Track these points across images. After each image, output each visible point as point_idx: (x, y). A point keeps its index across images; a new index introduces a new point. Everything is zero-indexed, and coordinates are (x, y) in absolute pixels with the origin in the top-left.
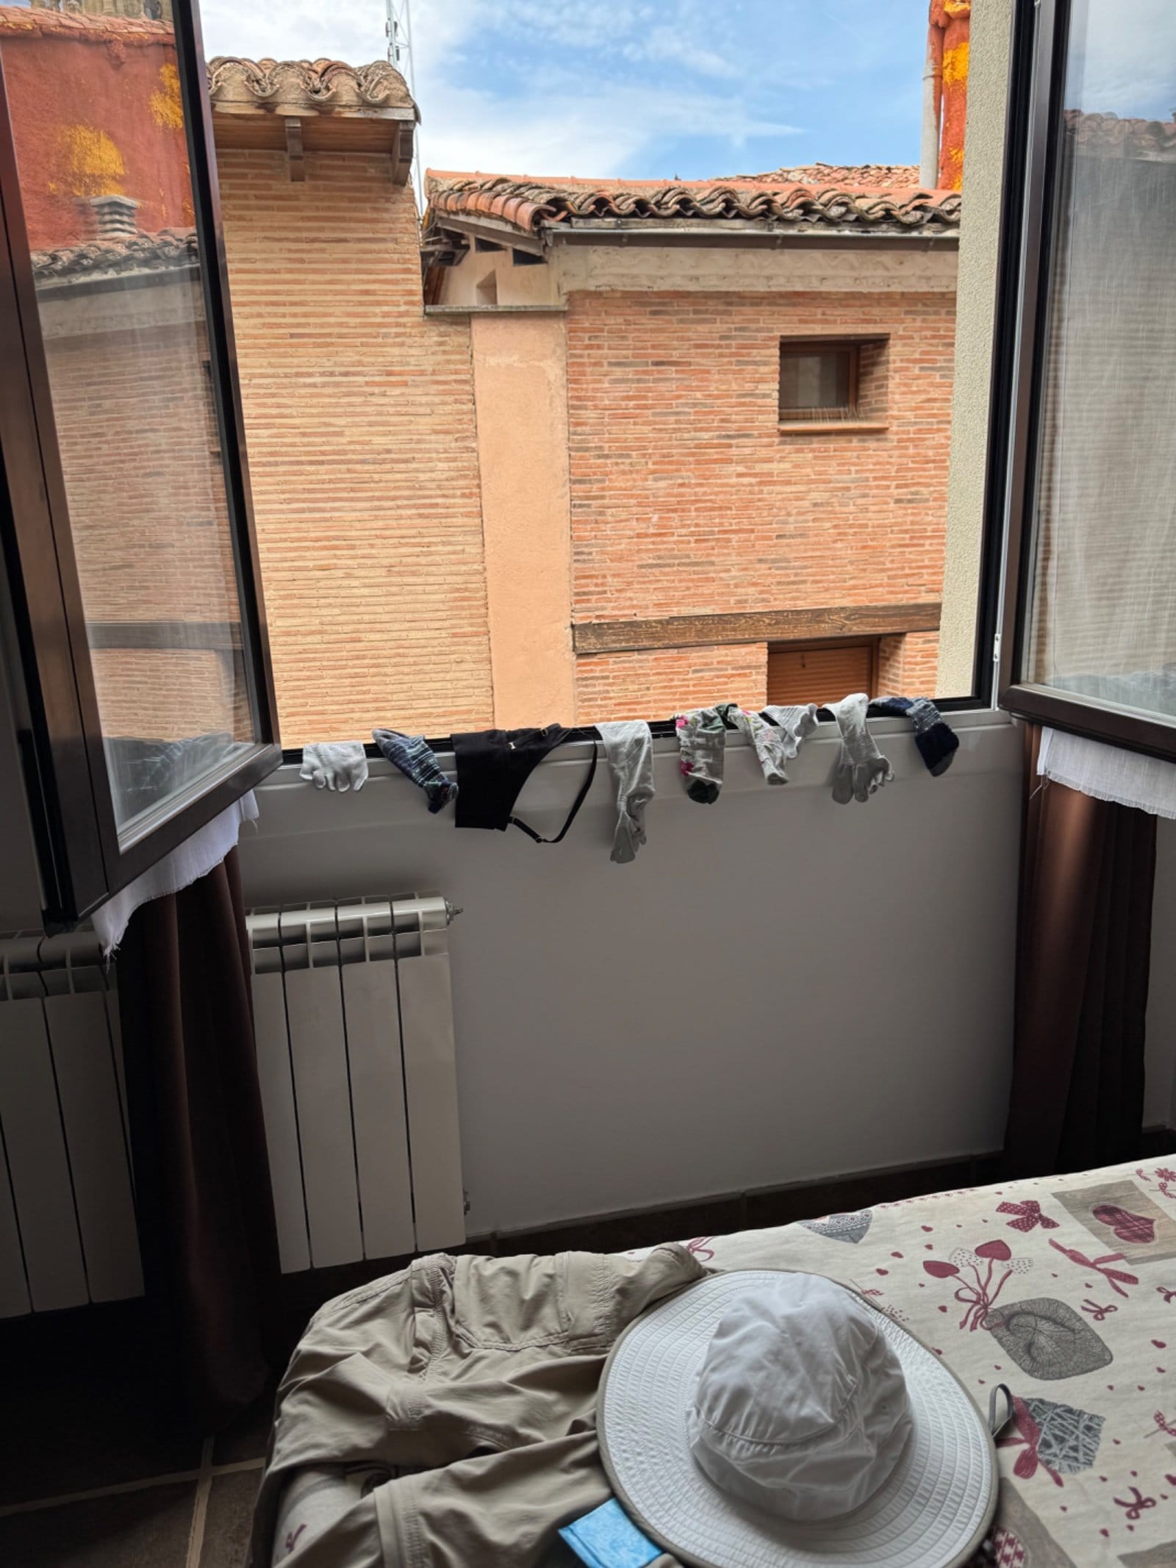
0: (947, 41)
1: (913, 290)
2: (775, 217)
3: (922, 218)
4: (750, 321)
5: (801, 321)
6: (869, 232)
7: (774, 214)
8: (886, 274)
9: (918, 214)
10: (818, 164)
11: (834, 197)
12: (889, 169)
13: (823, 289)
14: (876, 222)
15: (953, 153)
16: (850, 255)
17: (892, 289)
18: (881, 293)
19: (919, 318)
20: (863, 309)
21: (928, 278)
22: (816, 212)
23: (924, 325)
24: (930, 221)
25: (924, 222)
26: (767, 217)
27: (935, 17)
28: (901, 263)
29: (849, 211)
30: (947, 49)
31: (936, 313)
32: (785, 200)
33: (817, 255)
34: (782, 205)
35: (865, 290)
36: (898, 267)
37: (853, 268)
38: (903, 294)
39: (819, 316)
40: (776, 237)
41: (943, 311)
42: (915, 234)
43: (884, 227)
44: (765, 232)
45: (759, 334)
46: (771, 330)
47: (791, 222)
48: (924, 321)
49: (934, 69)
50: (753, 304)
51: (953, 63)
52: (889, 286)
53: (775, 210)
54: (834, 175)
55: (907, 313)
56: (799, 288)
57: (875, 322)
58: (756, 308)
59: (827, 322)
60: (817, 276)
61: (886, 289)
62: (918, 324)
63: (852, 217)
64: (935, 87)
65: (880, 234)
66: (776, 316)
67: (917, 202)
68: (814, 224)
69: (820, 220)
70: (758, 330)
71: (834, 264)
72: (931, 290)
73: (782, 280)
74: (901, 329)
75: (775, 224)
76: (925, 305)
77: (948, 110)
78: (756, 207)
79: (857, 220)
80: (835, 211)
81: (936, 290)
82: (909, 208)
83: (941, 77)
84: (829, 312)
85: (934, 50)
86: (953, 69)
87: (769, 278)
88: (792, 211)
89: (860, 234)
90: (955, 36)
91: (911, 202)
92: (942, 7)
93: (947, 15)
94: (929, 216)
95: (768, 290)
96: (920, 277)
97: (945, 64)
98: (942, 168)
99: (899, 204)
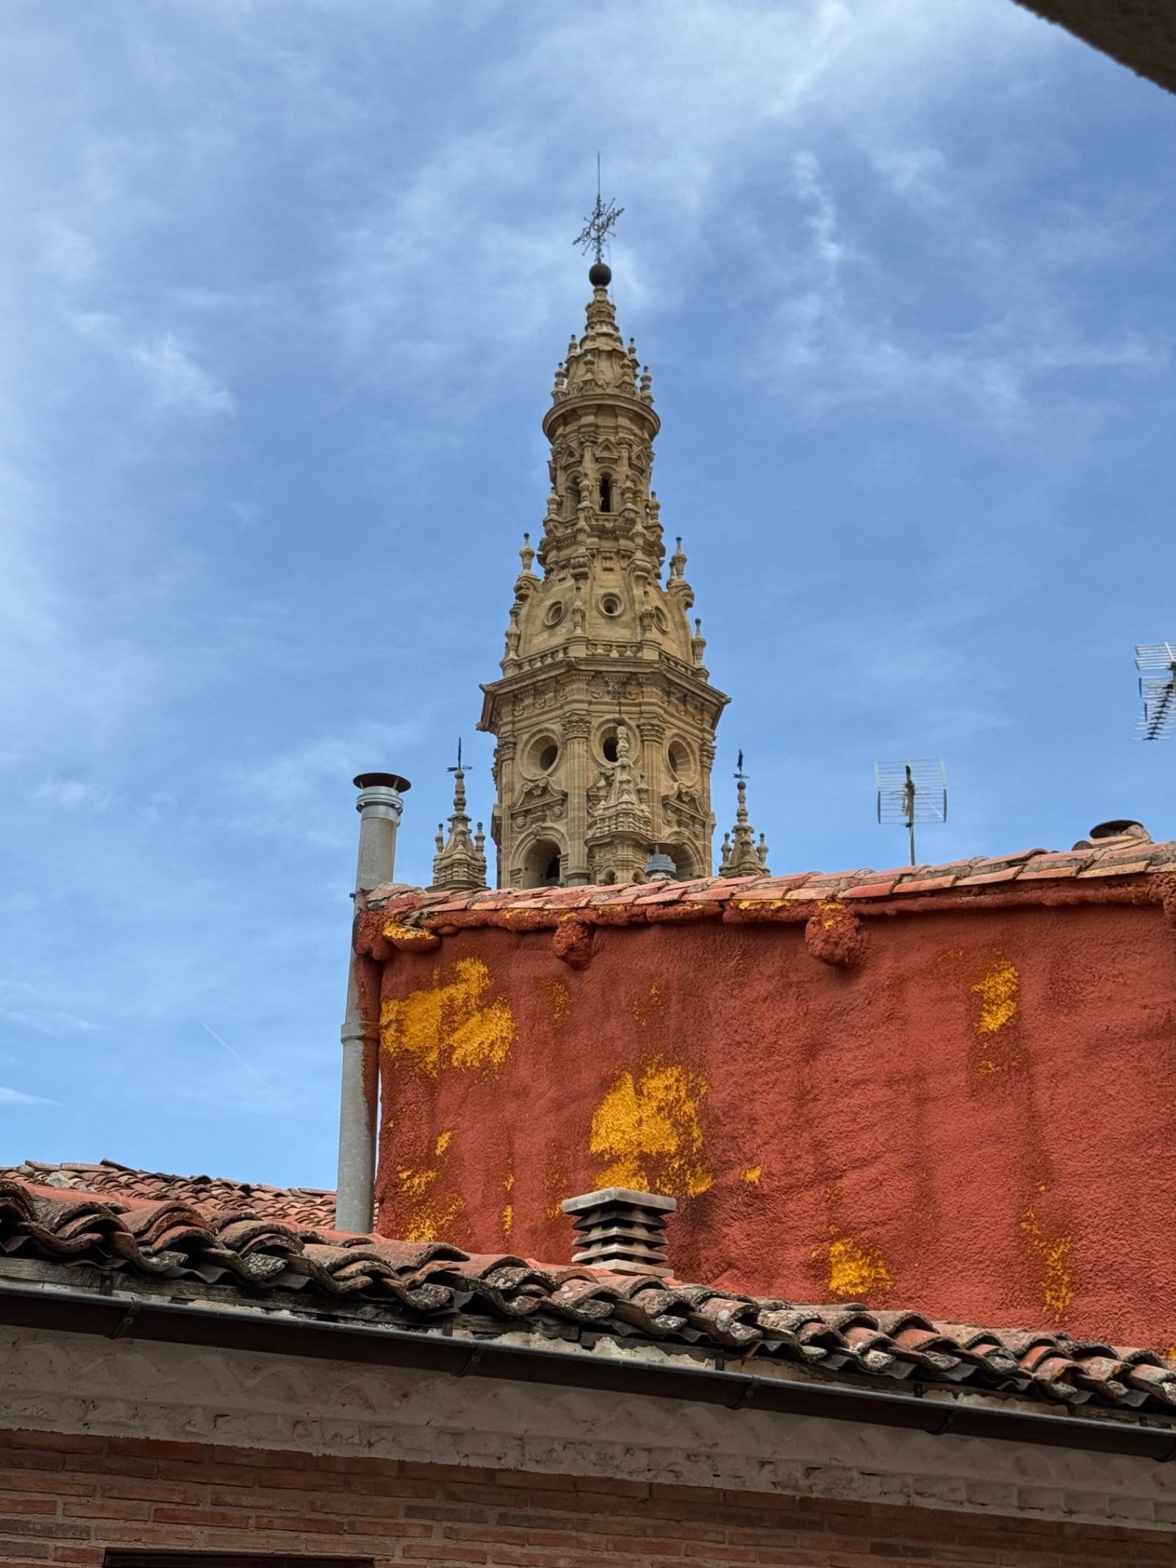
0: (387, 985)
1: (425, 1459)
2: (122, 1263)
3: (451, 1300)
4: (30, 1507)
5: (160, 1517)
6: (335, 1319)
7: (119, 1256)
8: (367, 1416)
9: (444, 1291)
10: (105, 1163)
11: (256, 1233)
12: (246, 1189)
13: (221, 1438)
14: (352, 1299)
15: (404, 1175)
16: (289, 1368)
17: (378, 1452)
18: (355, 1461)
19: (439, 1528)
20: (312, 1495)
21: (457, 1434)
22: (217, 1260)
23: (451, 1544)
24: (467, 1309)
25: (455, 1309)
26: (102, 1261)
27: (367, 940)
28: (405, 1396)
29: (290, 1269)
30: (388, 998)
31: (478, 1518)
32: (141, 1225)
33: (214, 1359)
34: (139, 1234)
35: (317, 1451)
36: (397, 1404)
37: (292, 1396)
38: (402, 1465)
39: (206, 1507)
40: (123, 1309)
41: (492, 1514)
42: (435, 1333)
43: (369, 1310)
44: (92, 1295)
45: (52, 1544)
46: (83, 1534)
47: (158, 1279)
48: (449, 1534)
49: (364, 1027)
50: (39, 1466)
51: (399, 1022)
52: (370, 1445)
53: (121, 1245)
54: (138, 1187)
55: (412, 1512)
56: (160, 1433)
57: (338, 1529)
58: (48, 1475)
59: (225, 1521)
60: (204, 1408)
61: (366, 1453)
62: (437, 1541)
63: (298, 1282)
64: (366, 1057)
65: (359, 1326)
66: (98, 1500)
67: (436, 1266)
68: (210, 1287)
69: (224, 1280)
70: (49, 1533)
71: (250, 1383)
72: (464, 1463)
73: (121, 1411)
74: (399, 1553)
75: (119, 1278)
76: (452, 1496)
77: (390, 1100)
78: (76, 1234)
79: (309, 1288)
80: (258, 1264)
81: (474, 1462)
82: (419, 1276)
83: (378, 1042)
84: (229, 1499)
85: (363, 995)
86: (401, 1031)
87: (89, 1403)
88: (156, 1253)
89: (313, 1321)
90: (403, 979)
91: (423, 1263)
92: (379, 929)
93: (388, 942)
94: (464, 1298)
95: (83, 1431)
96: (441, 1431)
97: (384, 1021)
98: (382, 1201)
99: (396, 1264)
